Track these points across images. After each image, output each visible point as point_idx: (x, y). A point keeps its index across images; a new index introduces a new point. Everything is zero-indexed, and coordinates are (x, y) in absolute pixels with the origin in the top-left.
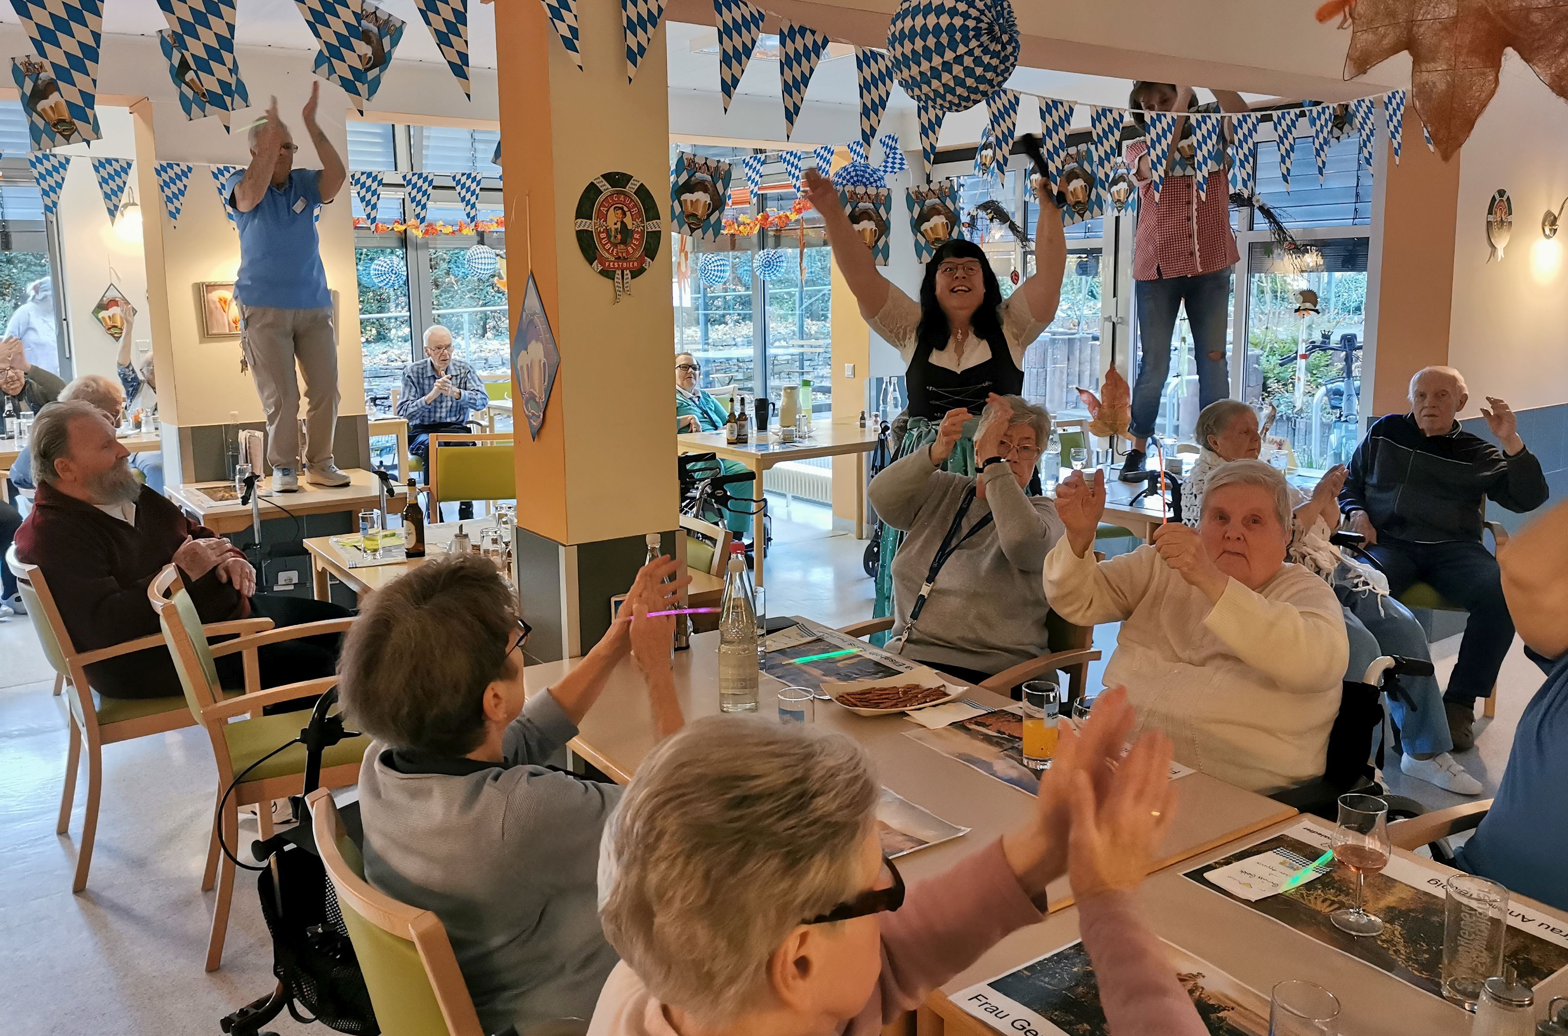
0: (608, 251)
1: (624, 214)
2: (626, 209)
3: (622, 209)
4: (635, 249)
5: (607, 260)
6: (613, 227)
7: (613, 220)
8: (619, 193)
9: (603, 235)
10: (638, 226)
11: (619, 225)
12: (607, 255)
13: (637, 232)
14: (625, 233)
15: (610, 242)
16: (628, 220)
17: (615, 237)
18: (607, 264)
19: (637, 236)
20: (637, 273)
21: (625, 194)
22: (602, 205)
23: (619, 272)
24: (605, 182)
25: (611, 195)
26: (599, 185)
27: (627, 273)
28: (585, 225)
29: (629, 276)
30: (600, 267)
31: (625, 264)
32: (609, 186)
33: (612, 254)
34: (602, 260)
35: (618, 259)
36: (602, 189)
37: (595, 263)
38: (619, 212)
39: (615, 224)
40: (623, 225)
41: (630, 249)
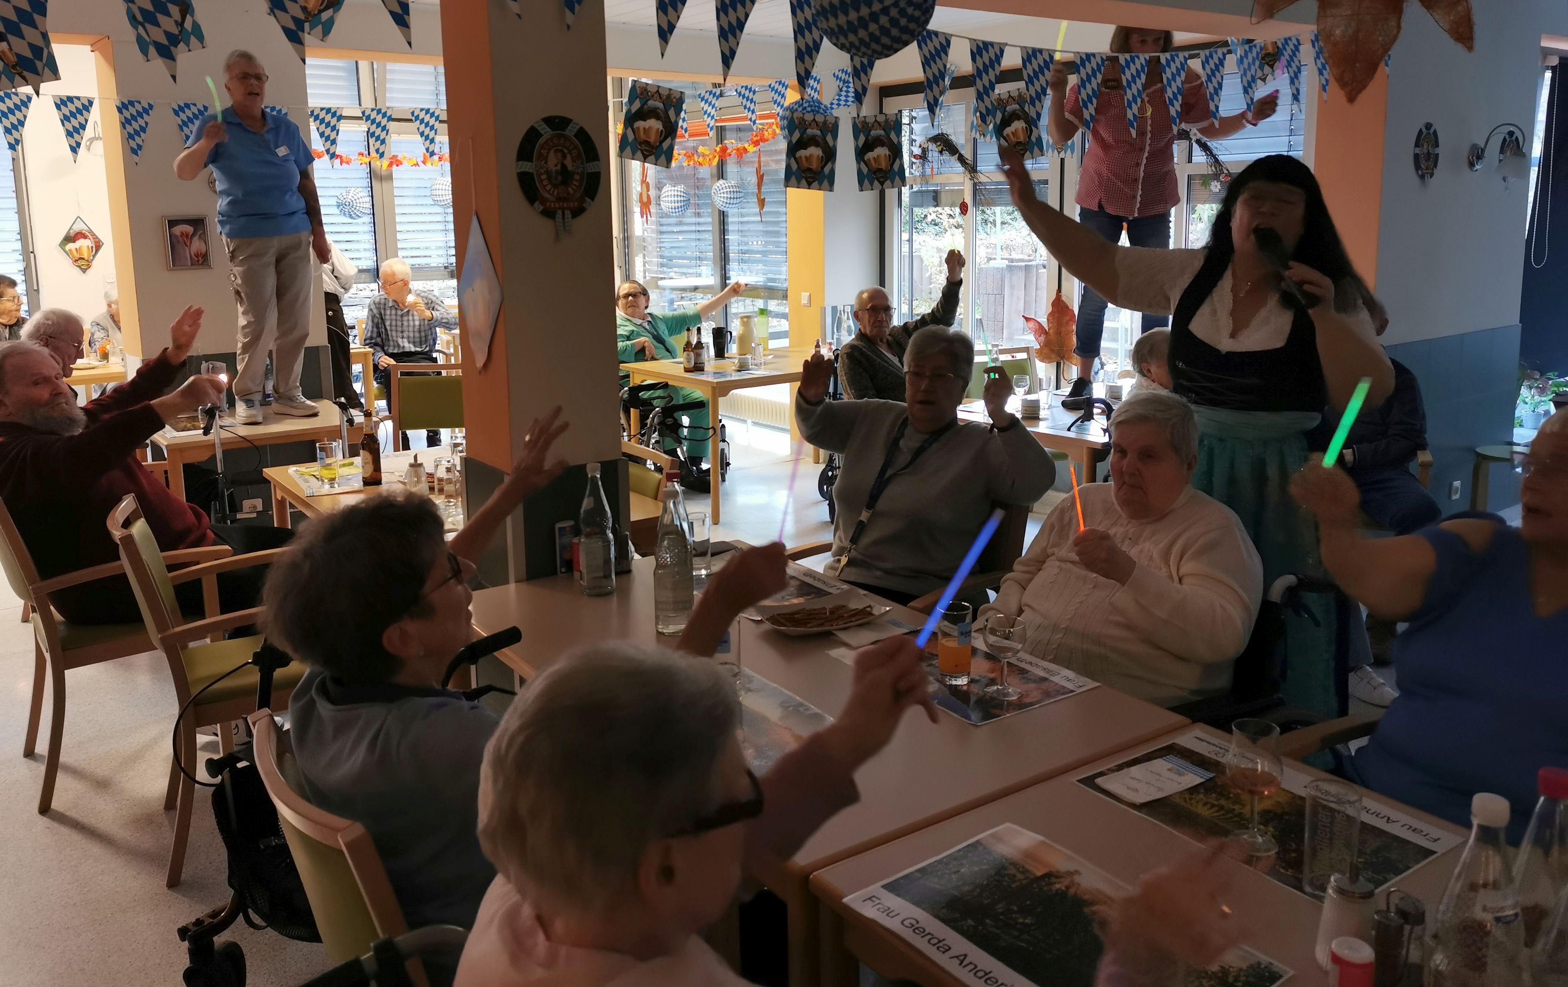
1: (564, 156)
2: (566, 151)
3: (562, 151)
5: (548, 200)
6: (554, 169)
7: (553, 163)
8: (559, 136)
9: (544, 177)
11: (559, 167)
12: (547, 196)
14: (565, 175)
15: (550, 183)
16: (568, 162)
17: (556, 178)
18: (548, 204)
19: (577, 177)
20: (577, 213)
21: (566, 138)
22: (542, 147)
23: (560, 212)
24: (545, 126)
25: (551, 139)
26: (539, 129)
27: (568, 213)
28: (527, 167)
29: (570, 216)
30: (541, 208)
31: (565, 205)
32: (549, 129)
33: (552, 195)
34: (543, 201)
35: (559, 199)
36: (542, 132)
37: (537, 204)
38: (559, 154)
39: (556, 166)
40: (564, 167)
41: (570, 190)
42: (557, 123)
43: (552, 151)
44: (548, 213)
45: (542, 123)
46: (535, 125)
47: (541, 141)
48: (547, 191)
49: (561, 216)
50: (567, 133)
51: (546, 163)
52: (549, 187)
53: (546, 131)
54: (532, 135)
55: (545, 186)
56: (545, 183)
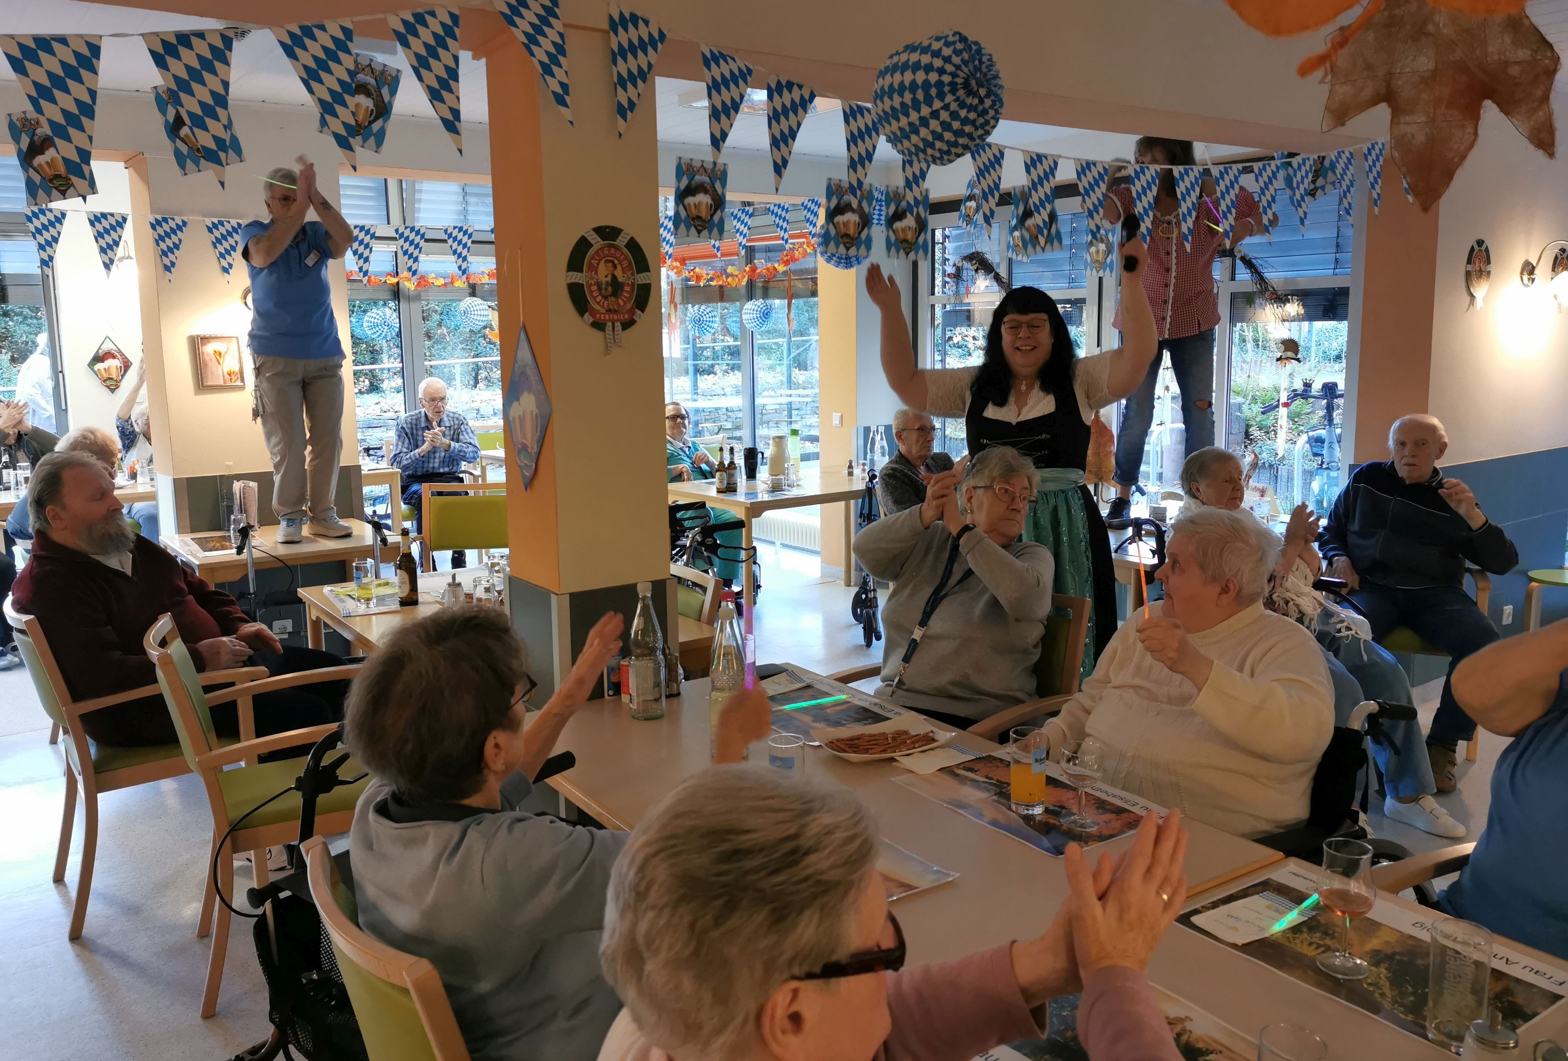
0: (598, 303)
1: (615, 267)
2: (616, 262)
3: (612, 262)
4: (625, 301)
5: (598, 312)
6: (604, 280)
7: (603, 273)
8: (610, 246)
9: (594, 288)
10: (629, 279)
11: (609, 278)
12: (597, 307)
13: (628, 285)
14: (616, 286)
15: (601, 294)
16: (619, 273)
17: (606, 289)
18: (598, 316)
19: (627, 288)
20: (628, 324)
21: (617, 248)
22: (593, 258)
23: (610, 324)
24: (595, 236)
25: (602, 249)
26: (589, 238)
27: (618, 325)
28: (576, 277)
29: (620, 328)
30: (591, 320)
31: (615, 317)
32: (599, 239)
33: (603, 306)
34: (593, 313)
35: (609, 311)
36: (592, 242)
37: (586, 315)
38: (610, 264)
39: (606, 276)
40: (614, 277)
42: (608, 233)
43: (603, 261)
44: (598, 326)
45: (593, 232)
46: (586, 235)
47: (591, 252)
48: (596, 302)
49: (611, 328)
50: (617, 243)
51: (596, 273)
52: (599, 298)
53: (596, 241)
54: (583, 245)
55: (595, 298)
56: (595, 294)
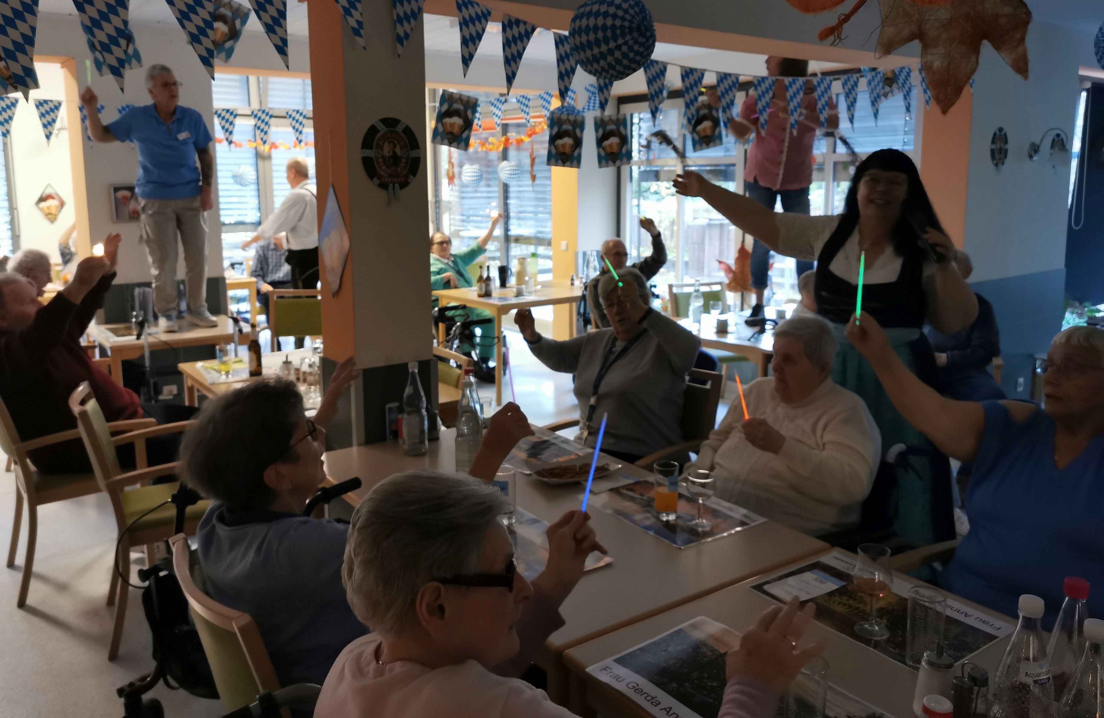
0: (383, 170)
1: (395, 146)
2: (396, 142)
3: (393, 142)
4: (402, 169)
5: (383, 176)
6: (388, 154)
7: (387, 150)
8: (391, 132)
9: (380, 160)
10: (405, 154)
11: (391, 154)
12: (382, 173)
13: (404, 158)
14: (395, 159)
15: (385, 164)
16: (398, 150)
17: (389, 161)
18: (383, 179)
19: (404, 160)
20: (404, 185)
21: (396, 133)
22: (380, 140)
23: (391, 185)
24: (381, 124)
25: (386, 134)
26: (377, 126)
27: (397, 186)
29: (398, 187)
30: (378, 182)
31: (395, 180)
32: (384, 127)
33: (386, 173)
34: (380, 177)
35: (391, 176)
36: (380, 129)
37: (375, 179)
38: (392, 144)
39: (389, 152)
40: (395, 153)
41: (399, 170)
42: (390, 123)
43: (386, 142)
44: (383, 186)
45: (380, 122)
46: (375, 124)
47: (379, 135)
49: (392, 188)
50: (397, 129)
51: (382, 150)
52: (384, 167)
53: (382, 128)
54: (373, 130)
55: (381, 167)
56: (381, 164)
